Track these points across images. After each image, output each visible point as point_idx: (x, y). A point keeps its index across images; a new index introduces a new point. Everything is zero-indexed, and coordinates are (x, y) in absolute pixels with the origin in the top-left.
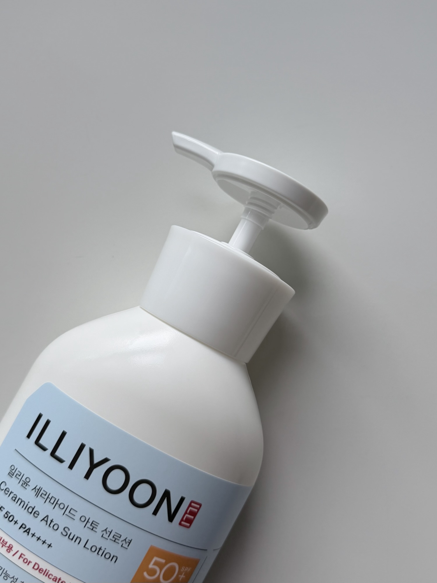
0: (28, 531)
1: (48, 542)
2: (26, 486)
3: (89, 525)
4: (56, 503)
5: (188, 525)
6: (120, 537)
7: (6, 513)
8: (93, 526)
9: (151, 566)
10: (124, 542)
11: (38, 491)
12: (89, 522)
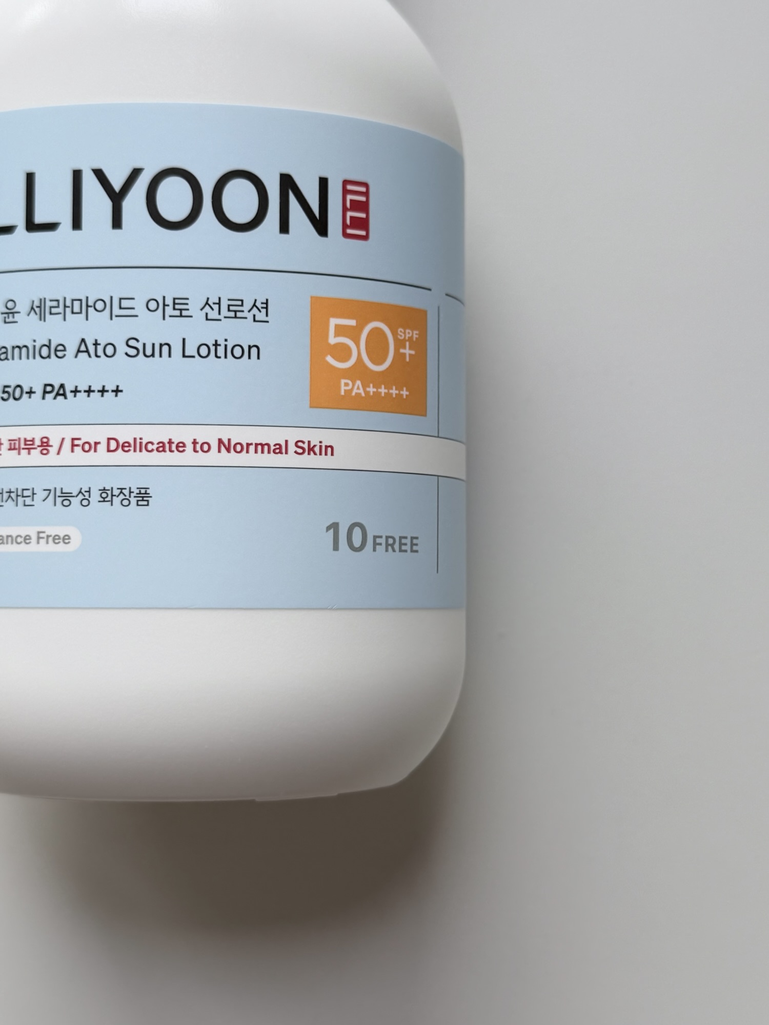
0: (61, 392)
1: (110, 387)
2: (13, 317)
3: (169, 311)
4: (85, 307)
5: (363, 233)
6: (242, 305)
7: (4, 392)
8: (180, 307)
9: (333, 340)
10: (255, 310)
11: (40, 309)
12: (168, 305)
